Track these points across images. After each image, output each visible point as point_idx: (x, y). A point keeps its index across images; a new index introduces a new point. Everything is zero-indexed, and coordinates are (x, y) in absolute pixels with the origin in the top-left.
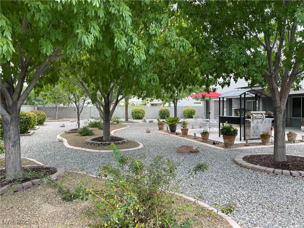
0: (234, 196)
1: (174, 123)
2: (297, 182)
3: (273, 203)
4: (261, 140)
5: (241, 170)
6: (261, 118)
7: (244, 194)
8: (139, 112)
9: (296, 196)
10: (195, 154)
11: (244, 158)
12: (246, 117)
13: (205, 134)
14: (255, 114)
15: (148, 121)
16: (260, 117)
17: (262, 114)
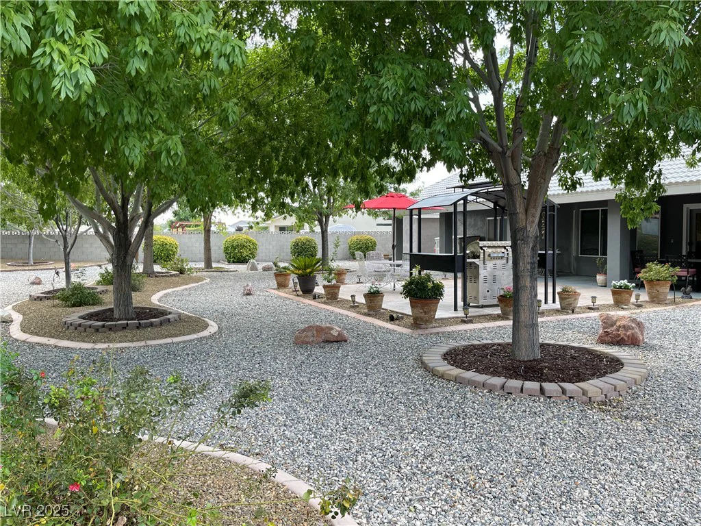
0: (392, 456)
1: (308, 271)
2: (553, 413)
3: (481, 471)
4: (499, 308)
5: (432, 385)
6: (502, 257)
7: (417, 448)
8: (243, 247)
9: (540, 450)
10: (335, 345)
11: (447, 353)
12: (470, 255)
13: (374, 296)
14: (489, 247)
15: (260, 267)
16: (501, 255)
17: (505, 247)
